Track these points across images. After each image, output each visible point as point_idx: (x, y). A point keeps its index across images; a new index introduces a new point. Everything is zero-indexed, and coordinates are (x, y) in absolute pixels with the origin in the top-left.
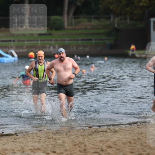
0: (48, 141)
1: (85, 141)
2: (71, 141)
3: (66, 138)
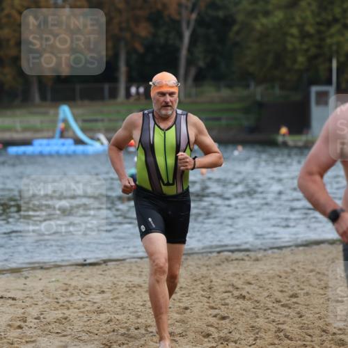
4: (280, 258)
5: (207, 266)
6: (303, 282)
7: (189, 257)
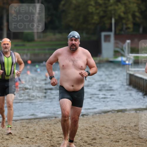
0: (23, 129)
1: (51, 128)
2: (41, 128)
3: (36, 127)
4: (87, 120)
5: (50, 125)
6: (99, 132)
7: (40, 120)
